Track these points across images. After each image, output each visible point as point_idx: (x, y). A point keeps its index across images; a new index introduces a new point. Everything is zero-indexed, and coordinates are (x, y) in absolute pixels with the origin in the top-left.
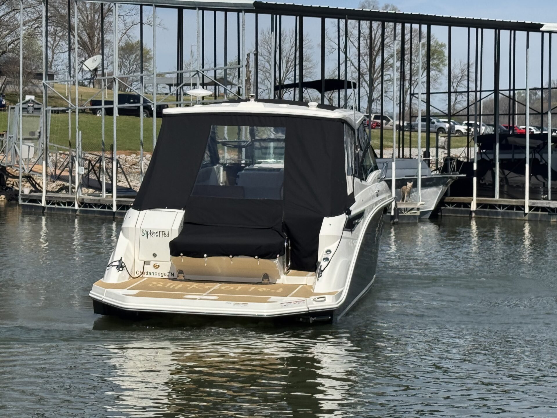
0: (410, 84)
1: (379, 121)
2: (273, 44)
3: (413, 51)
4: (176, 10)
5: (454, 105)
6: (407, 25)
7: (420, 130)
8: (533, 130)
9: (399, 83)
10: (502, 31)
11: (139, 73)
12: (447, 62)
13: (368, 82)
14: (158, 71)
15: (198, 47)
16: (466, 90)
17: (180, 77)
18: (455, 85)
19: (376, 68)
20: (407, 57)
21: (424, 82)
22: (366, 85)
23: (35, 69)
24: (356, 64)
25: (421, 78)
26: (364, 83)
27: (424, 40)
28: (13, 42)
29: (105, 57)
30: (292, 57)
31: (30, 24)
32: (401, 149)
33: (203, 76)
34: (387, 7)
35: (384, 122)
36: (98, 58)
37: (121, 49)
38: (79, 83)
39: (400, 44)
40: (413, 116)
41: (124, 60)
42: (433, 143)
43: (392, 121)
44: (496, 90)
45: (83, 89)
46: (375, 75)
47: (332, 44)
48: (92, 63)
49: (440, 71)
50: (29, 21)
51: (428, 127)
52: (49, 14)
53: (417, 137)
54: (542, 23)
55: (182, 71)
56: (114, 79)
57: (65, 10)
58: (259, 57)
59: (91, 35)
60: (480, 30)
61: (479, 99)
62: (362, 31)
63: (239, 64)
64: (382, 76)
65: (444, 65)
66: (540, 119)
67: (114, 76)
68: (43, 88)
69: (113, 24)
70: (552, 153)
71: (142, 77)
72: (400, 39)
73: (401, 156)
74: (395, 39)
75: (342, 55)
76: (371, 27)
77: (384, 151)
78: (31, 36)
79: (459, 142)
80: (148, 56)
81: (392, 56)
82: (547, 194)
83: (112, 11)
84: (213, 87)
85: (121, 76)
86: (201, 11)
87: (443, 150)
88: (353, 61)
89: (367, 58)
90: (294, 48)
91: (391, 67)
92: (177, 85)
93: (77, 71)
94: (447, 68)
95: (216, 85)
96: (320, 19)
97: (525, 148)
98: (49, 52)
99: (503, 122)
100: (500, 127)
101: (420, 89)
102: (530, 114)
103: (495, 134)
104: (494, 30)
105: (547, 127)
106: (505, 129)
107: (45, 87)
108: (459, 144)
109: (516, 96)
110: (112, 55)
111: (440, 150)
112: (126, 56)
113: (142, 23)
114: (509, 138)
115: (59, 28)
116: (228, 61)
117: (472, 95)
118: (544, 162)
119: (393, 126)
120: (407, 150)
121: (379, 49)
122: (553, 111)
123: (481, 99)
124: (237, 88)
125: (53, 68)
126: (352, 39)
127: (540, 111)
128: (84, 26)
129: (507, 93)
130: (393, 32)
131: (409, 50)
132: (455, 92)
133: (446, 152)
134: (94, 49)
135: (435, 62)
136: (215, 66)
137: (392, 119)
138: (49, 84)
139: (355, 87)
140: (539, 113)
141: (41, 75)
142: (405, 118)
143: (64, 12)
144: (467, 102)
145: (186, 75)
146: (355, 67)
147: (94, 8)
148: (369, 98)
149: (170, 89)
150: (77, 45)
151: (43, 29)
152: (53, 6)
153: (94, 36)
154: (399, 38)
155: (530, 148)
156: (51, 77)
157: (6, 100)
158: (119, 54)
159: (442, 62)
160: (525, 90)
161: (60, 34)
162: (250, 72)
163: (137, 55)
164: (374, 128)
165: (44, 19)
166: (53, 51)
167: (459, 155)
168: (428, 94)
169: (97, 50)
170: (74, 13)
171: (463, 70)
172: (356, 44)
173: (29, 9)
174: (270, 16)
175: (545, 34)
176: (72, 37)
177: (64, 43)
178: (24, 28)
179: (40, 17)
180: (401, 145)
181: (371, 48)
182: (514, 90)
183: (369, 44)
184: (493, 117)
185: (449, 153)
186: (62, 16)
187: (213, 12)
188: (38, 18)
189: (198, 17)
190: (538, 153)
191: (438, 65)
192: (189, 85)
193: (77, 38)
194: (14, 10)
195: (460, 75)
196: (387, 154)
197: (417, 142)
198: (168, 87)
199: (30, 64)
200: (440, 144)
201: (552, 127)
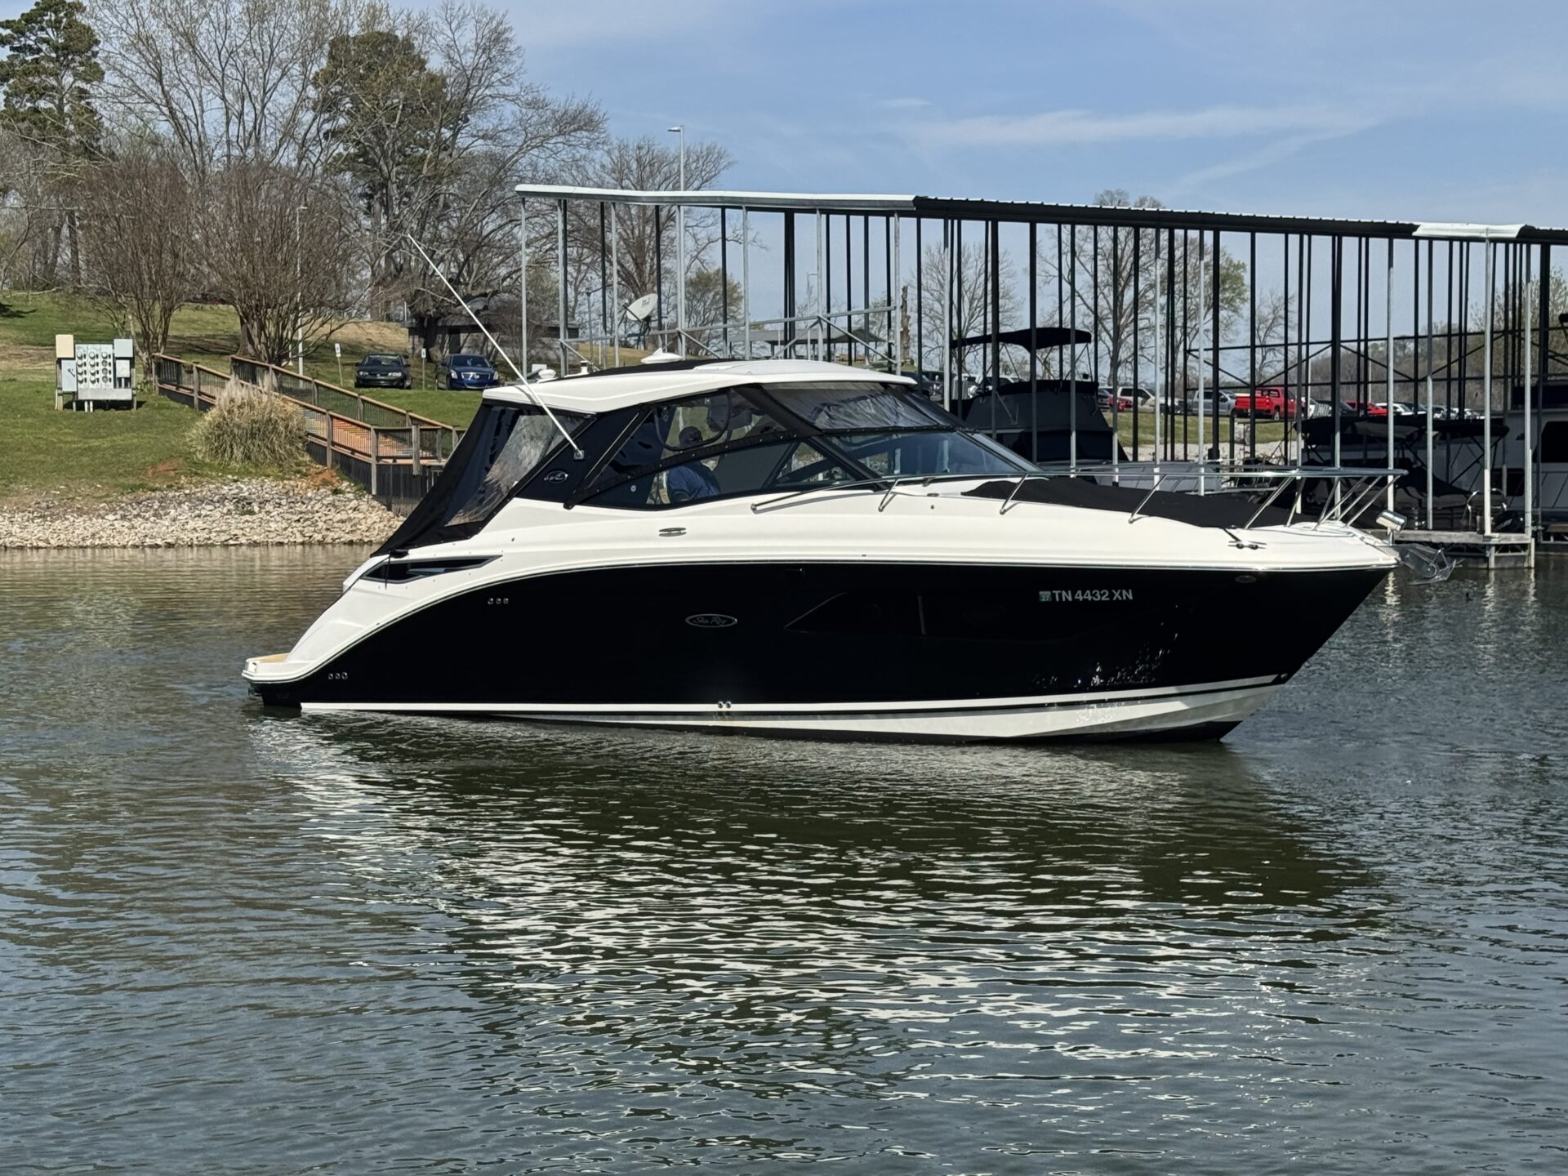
0: (1185, 334)
1: (1131, 398)
2: (948, 269)
3: (1189, 277)
4: (782, 215)
5: (1261, 368)
6: (1179, 233)
7: (1201, 411)
8: (1400, 409)
9: (1164, 332)
10: (1345, 239)
11: (721, 324)
12: (1248, 294)
13: (1112, 332)
14: (752, 319)
15: (820, 277)
16: (1283, 342)
17: (790, 329)
18: (1262, 334)
19: (1124, 307)
20: (1178, 287)
21: (1207, 331)
22: (1107, 337)
23: (548, 319)
24: (1091, 302)
25: (1203, 322)
26: (1104, 335)
27: (1208, 258)
28: (509, 275)
29: (663, 297)
30: (980, 292)
31: (537, 244)
32: (1169, 446)
33: (829, 325)
34: (1142, 202)
35: (1140, 399)
36: (652, 298)
37: (690, 283)
38: (620, 341)
39: (1166, 265)
40: (1188, 389)
41: (695, 302)
42: (1224, 434)
43: (1153, 398)
44: (1335, 342)
45: (627, 352)
46: (1123, 320)
47: (1048, 267)
48: (642, 307)
49: (1235, 311)
50: (536, 239)
51: (1216, 407)
52: (569, 227)
53: (1197, 424)
54: (1416, 223)
55: (792, 319)
56: (679, 333)
57: (595, 219)
58: (924, 293)
59: (639, 261)
60: (1306, 237)
61: (1304, 357)
62: (1099, 245)
63: (889, 304)
64: (1135, 320)
65: (1244, 300)
66: (1412, 390)
67: (679, 329)
68: (560, 352)
69: (676, 243)
70: (1434, 447)
71: (725, 330)
72: (1166, 257)
73: (1169, 457)
74: (1157, 256)
75: (1066, 287)
76: (1115, 239)
77: (1140, 450)
78: (539, 264)
79: (1270, 432)
80: (735, 295)
81: (1152, 286)
82: (1426, 519)
83: (674, 220)
84: (846, 345)
85: (691, 329)
86: (824, 216)
87: (1242, 446)
88: (1084, 296)
89: (1108, 292)
90: (983, 276)
91: (1151, 305)
92: (785, 342)
93: (617, 322)
94: (1248, 305)
95: (850, 341)
96: (1027, 225)
97: (1386, 440)
98: (571, 291)
99: (1348, 395)
100: (1342, 407)
101: (1202, 342)
102: (1395, 382)
103: (1333, 418)
104: (1330, 238)
105: (1425, 402)
106: (1350, 408)
107: (564, 350)
108: (1270, 436)
109: (1370, 351)
110: (675, 294)
111: (1237, 447)
112: (698, 296)
113: (724, 239)
114: (1358, 424)
115: (585, 250)
116: (871, 300)
117: (1293, 350)
118: (1419, 464)
119: (1154, 406)
120: (1179, 447)
121: (1130, 275)
122: (1435, 376)
123: (1308, 357)
124: (886, 346)
125: (577, 318)
126: (1083, 259)
127: (1412, 377)
128: (628, 246)
129: (1354, 346)
130: (1153, 246)
131: (1182, 275)
132: (1262, 346)
133: (1248, 449)
134: (644, 284)
135: (1227, 295)
136: (849, 308)
137: (1154, 394)
138: (570, 344)
139: (1089, 341)
140: (1410, 380)
141: (557, 329)
142: (1176, 393)
143: (594, 222)
144: (1283, 364)
145: (800, 325)
146: (1088, 308)
147: (644, 214)
148: (1112, 358)
149: (773, 350)
150: (616, 279)
151: (560, 252)
152: (576, 214)
153: (644, 263)
154: (1164, 254)
155: (1395, 440)
156: (573, 332)
157: (499, 372)
158: (687, 292)
159: (1239, 294)
160: (1387, 339)
161: (588, 260)
162: (909, 318)
163: (717, 294)
164: (1122, 411)
165: (560, 236)
166: (576, 289)
167: (1269, 454)
168: (1216, 349)
169: (649, 286)
170: (610, 224)
171: (1275, 309)
172: (1090, 266)
173: (536, 219)
174: (941, 221)
175: (1421, 242)
176: (607, 264)
177: (594, 276)
178: (528, 251)
179: (554, 233)
180: (1169, 439)
181: (1116, 274)
182: (1366, 340)
183: (1112, 267)
184: (1329, 388)
185: (1253, 451)
186: (590, 230)
187: (844, 217)
188: (550, 234)
189: (819, 226)
190: (1409, 448)
191: (1232, 299)
192: (804, 342)
193: (616, 266)
194: (511, 221)
195: (1271, 316)
196: (1145, 453)
197: (1197, 433)
198: (769, 346)
199: (539, 312)
200: (1236, 435)
201: (1434, 403)
